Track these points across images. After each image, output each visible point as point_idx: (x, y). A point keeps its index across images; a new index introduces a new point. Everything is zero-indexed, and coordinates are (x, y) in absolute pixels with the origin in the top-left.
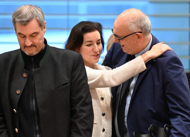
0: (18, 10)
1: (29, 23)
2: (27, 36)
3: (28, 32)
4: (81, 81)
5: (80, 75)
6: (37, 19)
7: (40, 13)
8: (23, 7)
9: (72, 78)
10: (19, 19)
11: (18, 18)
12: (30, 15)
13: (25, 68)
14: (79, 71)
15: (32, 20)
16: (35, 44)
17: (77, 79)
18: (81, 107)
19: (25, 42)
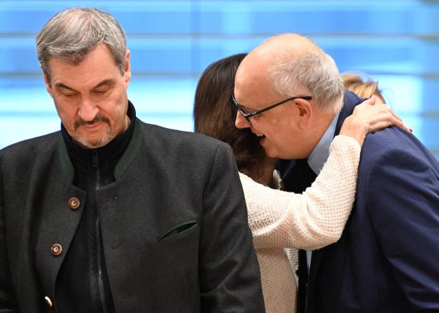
0: (52, 23)
1: (89, 55)
2: (82, 92)
3: (85, 82)
4: (228, 218)
5: (225, 203)
6: (108, 46)
7: (113, 27)
8: (66, 15)
9: (205, 209)
10: (59, 49)
11: (55, 45)
12: (89, 33)
13: (75, 182)
14: (225, 192)
15: (95, 49)
16: (107, 116)
17: (218, 213)
18: (229, 289)
19: (78, 109)
